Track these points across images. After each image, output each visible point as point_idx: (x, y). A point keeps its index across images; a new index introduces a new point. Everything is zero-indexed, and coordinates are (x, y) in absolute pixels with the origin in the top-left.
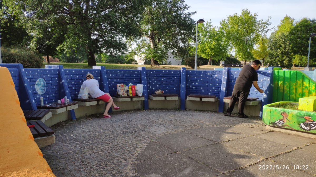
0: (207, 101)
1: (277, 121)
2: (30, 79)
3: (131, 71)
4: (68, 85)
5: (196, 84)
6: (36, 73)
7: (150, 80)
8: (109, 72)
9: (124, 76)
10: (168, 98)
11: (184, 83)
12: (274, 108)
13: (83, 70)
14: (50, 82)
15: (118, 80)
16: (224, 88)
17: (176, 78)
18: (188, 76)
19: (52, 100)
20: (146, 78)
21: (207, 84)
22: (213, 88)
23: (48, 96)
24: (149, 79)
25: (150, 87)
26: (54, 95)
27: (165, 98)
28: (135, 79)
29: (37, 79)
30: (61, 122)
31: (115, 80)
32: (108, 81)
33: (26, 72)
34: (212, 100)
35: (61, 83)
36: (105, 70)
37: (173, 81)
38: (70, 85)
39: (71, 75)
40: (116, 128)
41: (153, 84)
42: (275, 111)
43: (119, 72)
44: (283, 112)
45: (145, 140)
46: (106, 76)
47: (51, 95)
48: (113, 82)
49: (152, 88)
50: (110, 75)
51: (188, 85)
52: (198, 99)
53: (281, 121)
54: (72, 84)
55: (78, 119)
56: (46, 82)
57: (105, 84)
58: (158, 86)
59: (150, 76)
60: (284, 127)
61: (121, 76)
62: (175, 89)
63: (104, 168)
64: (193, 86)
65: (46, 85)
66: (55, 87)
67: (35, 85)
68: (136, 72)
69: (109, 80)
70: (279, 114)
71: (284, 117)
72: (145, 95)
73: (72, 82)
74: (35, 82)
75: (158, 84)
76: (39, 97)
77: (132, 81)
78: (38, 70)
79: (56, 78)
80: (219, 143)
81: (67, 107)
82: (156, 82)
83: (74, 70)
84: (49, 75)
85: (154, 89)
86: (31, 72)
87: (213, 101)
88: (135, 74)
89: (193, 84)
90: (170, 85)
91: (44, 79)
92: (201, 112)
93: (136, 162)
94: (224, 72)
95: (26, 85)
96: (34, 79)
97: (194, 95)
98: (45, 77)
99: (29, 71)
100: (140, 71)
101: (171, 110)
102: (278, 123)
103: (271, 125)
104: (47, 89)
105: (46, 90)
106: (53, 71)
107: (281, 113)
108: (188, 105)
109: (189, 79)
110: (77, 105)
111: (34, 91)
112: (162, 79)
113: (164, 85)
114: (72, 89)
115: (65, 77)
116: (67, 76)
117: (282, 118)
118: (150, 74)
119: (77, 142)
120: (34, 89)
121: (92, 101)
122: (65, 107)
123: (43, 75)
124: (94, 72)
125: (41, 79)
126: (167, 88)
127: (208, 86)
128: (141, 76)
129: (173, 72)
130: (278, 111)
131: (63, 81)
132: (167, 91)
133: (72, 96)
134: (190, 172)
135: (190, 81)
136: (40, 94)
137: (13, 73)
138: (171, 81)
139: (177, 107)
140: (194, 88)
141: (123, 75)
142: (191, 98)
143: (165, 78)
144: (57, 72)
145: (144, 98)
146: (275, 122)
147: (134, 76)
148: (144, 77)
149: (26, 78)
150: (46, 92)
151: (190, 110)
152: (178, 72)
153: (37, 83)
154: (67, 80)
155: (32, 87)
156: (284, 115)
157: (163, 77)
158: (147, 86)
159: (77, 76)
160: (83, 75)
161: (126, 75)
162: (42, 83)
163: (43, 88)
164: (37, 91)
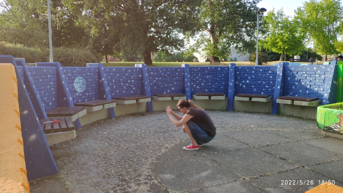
0: (257, 101)
1: (332, 125)
2: (69, 77)
3: (173, 69)
4: (108, 84)
5: (246, 82)
6: (75, 71)
7: (193, 78)
8: (150, 70)
9: (166, 74)
10: (213, 98)
11: (232, 81)
12: (330, 109)
13: (123, 68)
14: (90, 80)
15: (160, 78)
16: (278, 86)
17: (223, 75)
18: (238, 73)
19: (92, 98)
20: (189, 76)
21: (259, 82)
22: (267, 86)
23: (87, 94)
24: (193, 76)
25: (194, 86)
26: (94, 93)
27: (210, 98)
28: (178, 77)
29: (76, 77)
30: (100, 120)
31: (157, 78)
32: (149, 79)
33: (65, 71)
34: (263, 100)
35: (101, 81)
36: (146, 68)
37: (220, 78)
38: (110, 84)
39: (112, 74)
40: (150, 127)
41: (198, 82)
42: (330, 113)
43: (161, 70)
44: (340, 114)
45: (174, 140)
46: (147, 74)
47: (91, 93)
48: (155, 81)
49: (196, 87)
50: (152, 73)
51: (237, 83)
52: (247, 99)
53: (337, 125)
54: (112, 83)
55: (117, 118)
56: (85, 80)
57: (146, 83)
58: (203, 84)
59: (194, 74)
60: (341, 132)
61: (163, 74)
62: (222, 87)
63: (122, 166)
64: (243, 84)
65: (85, 83)
66: (95, 85)
67: (74, 83)
68: (179, 70)
69: (151, 78)
70: (335, 117)
71: (341, 120)
72: (188, 94)
73: (112, 81)
74: (74, 80)
75: (203, 83)
76: (78, 94)
77: (174, 79)
78: (77, 68)
79: (96, 77)
80: (254, 147)
81: (104, 105)
82: (200, 80)
83: (114, 68)
84: (88, 74)
85: (198, 87)
86: (69, 70)
87: (265, 101)
88: (178, 72)
89: (243, 81)
90: (216, 83)
91: (83, 77)
92: (251, 113)
93: (156, 162)
94: (279, 68)
95: (63, 82)
96: (73, 77)
97: (243, 94)
98: (84, 75)
99: (67, 70)
100: (183, 68)
101: (217, 111)
102: (334, 127)
103: (325, 129)
104: (86, 87)
105: (86, 89)
106: (92, 69)
107: (338, 116)
108: (237, 106)
109: (238, 77)
110: (115, 103)
111: (73, 89)
112: (208, 77)
113: (210, 84)
114: (113, 88)
115: (105, 75)
116: (107, 74)
117: (338, 121)
118: (194, 71)
119: (108, 139)
120: (73, 87)
121: (131, 100)
122: (102, 105)
123: (82, 73)
124: (135, 70)
125: (80, 77)
126: (214, 86)
127: (261, 84)
128: (184, 74)
129: (220, 69)
130: (334, 113)
131: (103, 79)
132: (213, 89)
133: (113, 94)
134: (208, 175)
135: (240, 78)
136: (80, 92)
137: (51, 71)
138: (218, 79)
139: (224, 108)
140: (244, 86)
141: (165, 72)
142: (238, 97)
143: (211, 76)
144: (97, 71)
145: (186, 97)
146: (331, 126)
147: (177, 74)
148: (188, 75)
149: (64, 76)
150: (86, 90)
151: (238, 111)
152: (226, 69)
153: (76, 81)
154: (107, 78)
155: (70, 85)
156: (341, 118)
157: (209, 74)
158: (191, 84)
159: (118, 75)
160: (124, 73)
161: (168, 73)
162: (81, 81)
163: (82, 86)
164: (76, 89)
